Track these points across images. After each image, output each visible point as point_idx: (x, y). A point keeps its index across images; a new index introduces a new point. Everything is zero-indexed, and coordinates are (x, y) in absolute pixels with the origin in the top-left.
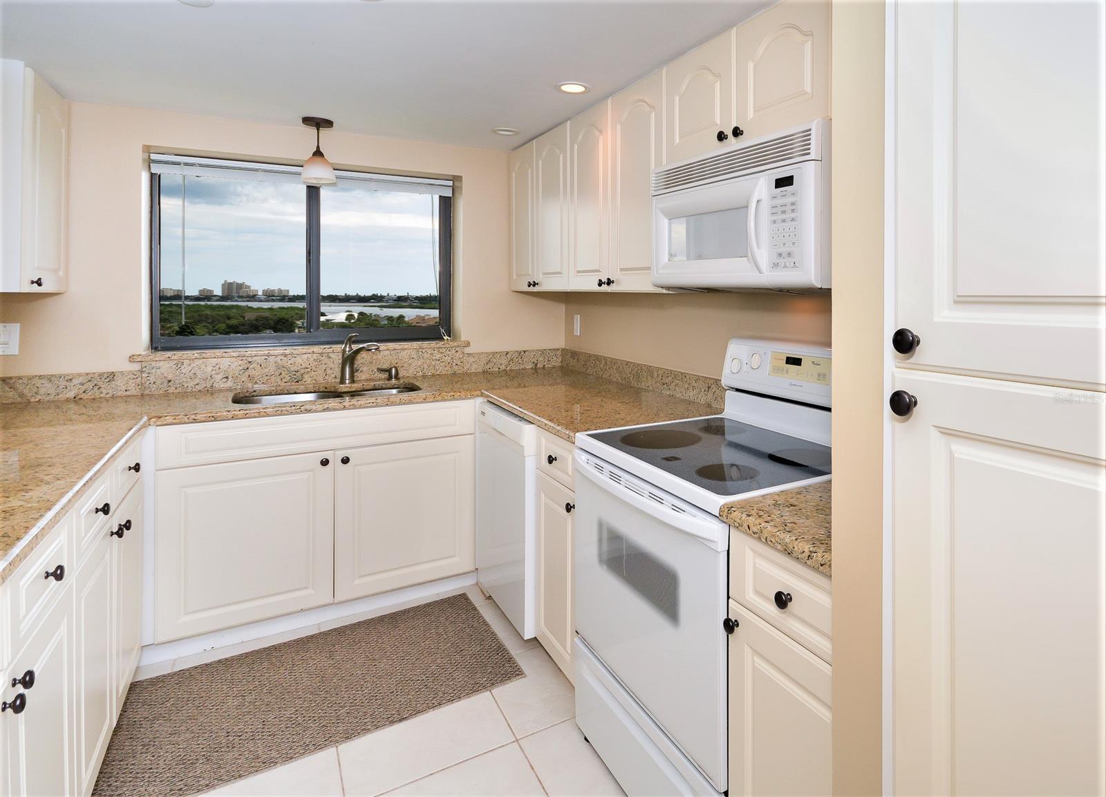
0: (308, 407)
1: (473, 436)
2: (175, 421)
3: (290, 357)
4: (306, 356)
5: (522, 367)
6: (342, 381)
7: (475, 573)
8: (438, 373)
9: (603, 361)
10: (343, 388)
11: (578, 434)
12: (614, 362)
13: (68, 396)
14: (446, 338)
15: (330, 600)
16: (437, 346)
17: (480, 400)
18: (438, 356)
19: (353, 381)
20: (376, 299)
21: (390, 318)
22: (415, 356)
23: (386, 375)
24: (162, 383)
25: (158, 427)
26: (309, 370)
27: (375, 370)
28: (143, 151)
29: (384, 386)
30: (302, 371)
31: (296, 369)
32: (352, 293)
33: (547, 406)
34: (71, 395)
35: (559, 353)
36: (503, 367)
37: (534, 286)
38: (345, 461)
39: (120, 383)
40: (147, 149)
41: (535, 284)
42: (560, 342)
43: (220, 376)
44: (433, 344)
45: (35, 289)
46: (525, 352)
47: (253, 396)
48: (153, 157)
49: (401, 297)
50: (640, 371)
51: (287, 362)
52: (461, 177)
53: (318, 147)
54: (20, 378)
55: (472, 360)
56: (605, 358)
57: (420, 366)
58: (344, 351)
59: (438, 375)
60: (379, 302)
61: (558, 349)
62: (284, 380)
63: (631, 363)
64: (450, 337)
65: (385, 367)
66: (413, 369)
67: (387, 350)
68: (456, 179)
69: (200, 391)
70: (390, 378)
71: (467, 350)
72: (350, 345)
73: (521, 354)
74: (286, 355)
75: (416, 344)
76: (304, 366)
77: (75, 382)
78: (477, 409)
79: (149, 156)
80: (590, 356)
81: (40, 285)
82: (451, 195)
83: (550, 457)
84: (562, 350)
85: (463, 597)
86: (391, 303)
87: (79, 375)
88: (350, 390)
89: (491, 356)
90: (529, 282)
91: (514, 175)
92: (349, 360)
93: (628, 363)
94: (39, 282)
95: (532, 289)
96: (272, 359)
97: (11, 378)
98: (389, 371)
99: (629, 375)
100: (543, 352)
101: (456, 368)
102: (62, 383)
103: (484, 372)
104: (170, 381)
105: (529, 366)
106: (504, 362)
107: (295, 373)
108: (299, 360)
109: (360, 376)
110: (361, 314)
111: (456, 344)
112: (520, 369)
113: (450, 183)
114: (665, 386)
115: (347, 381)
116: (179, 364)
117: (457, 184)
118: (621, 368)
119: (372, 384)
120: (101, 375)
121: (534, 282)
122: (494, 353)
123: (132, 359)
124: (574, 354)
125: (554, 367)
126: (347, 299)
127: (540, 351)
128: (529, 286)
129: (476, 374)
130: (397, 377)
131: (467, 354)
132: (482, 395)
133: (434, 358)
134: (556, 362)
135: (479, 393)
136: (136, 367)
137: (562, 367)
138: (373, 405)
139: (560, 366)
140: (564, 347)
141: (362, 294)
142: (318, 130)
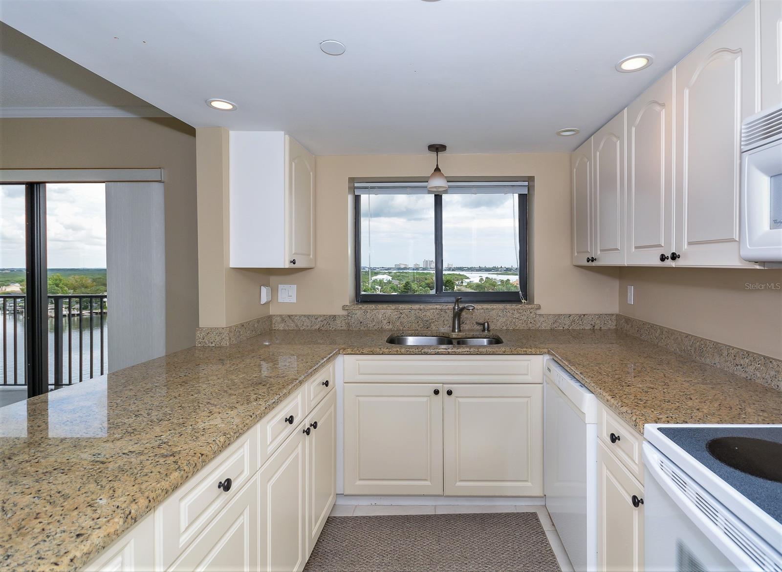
0: (426, 350)
1: (542, 385)
2: (352, 353)
3: (423, 311)
4: (432, 311)
5: (582, 327)
6: (453, 331)
7: (544, 499)
8: (517, 328)
9: (659, 331)
10: (454, 335)
11: (646, 425)
12: (671, 332)
13: (315, 328)
14: (523, 301)
15: (441, 493)
16: (517, 307)
17: (547, 357)
18: (517, 315)
19: (460, 331)
20: (494, 270)
21: (502, 281)
22: (501, 315)
23: (481, 328)
24: (358, 323)
25: (345, 355)
26: (434, 320)
27: (475, 323)
28: (349, 182)
29: (479, 336)
30: (430, 321)
31: (426, 319)
32: (483, 266)
33: (608, 375)
34: (317, 327)
35: (614, 318)
36: (566, 327)
37: (592, 261)
38: (450, 393)
39: (338, 322)
40: (352, 180)
41: (593, 260)
42: (614, 308)
43: (385, 322)
44: (514, 306)
45: (292, 266)
46: (584, 315)
47: (402, 336)
48: (356, 185)
49: (508, 268)
50: (702, 346)
51: (422, 314)
52: (534, 177)
53: (437, 165)
54: (296, 316)
55: (542, 319)
56: (661, 328)
57: (504, 322)
58: (454, 308)
59: (517, 330)
60: (496, 271)
61: (613, 315)
62: (420, 326)
63: (692, 336)
64: (527, 301)
65: (481, 321)
66: (499, 324)
67: (483, 309)
68: (531, 179)
69: (376, 330)
70: (484, 330)
71: (539, 312)
72: (458, 305)
73: (582, 316)
74: (421, 310)
75: (501, 306)
76: (431, 317)
77: (319, 320)
78: (545, 366)
79: (354, 185)
80: (644, 324)
81: (294, 263)
82: (527, 193)
83: (612, 435)
84: (617, 315)
85: (534, 515)
86: (503, 272)
87: (321, 316)
88: (458, 337)
89: (557, 317)
90: (588, 258)
91: (575, 170)
92: (457, 315)
93: (687, 336)
94: (294, 262)
95: (590, 264)
96: (413, 312)
97: (292, 316)
98: (484, 324)
99: (689, 348)
100: (600, 316)
101: (530, 325)
102: (314, 320)
103: (551, 329)
104: (361, 323)
105: (588, 327)
106: (568, 322)
107: (425, 322)
108: (428, 314)
109: (465, 327)
110: (487, 278)
111: (530, 306)
112: (580, 329)
113: (526, 183)
114: (739, 367)
115: (456, 330)
116: (366, 312)
117: (531, 183)
118: (680, 339)
119: (472, 333)
120: (330, 316)
121: (593, 258)
122: (559, 315)
123: (344, 308)
124: (628, 320)
125: (609, 329)
126: (480, 269)
127: (598, 315)
128: (588, 261)
129: (545, 331)
130: (488, 330)
131: (539, 315)
132: (549, 353)
133: (514, 316)
134: (612, 325)
135: (546, 350)
136: (345, 313)
137: (616, 330)
138: (467, 353)
139: (615, 329)
140: (618, 313)
141: (487, 267)
142: (437, 153)
